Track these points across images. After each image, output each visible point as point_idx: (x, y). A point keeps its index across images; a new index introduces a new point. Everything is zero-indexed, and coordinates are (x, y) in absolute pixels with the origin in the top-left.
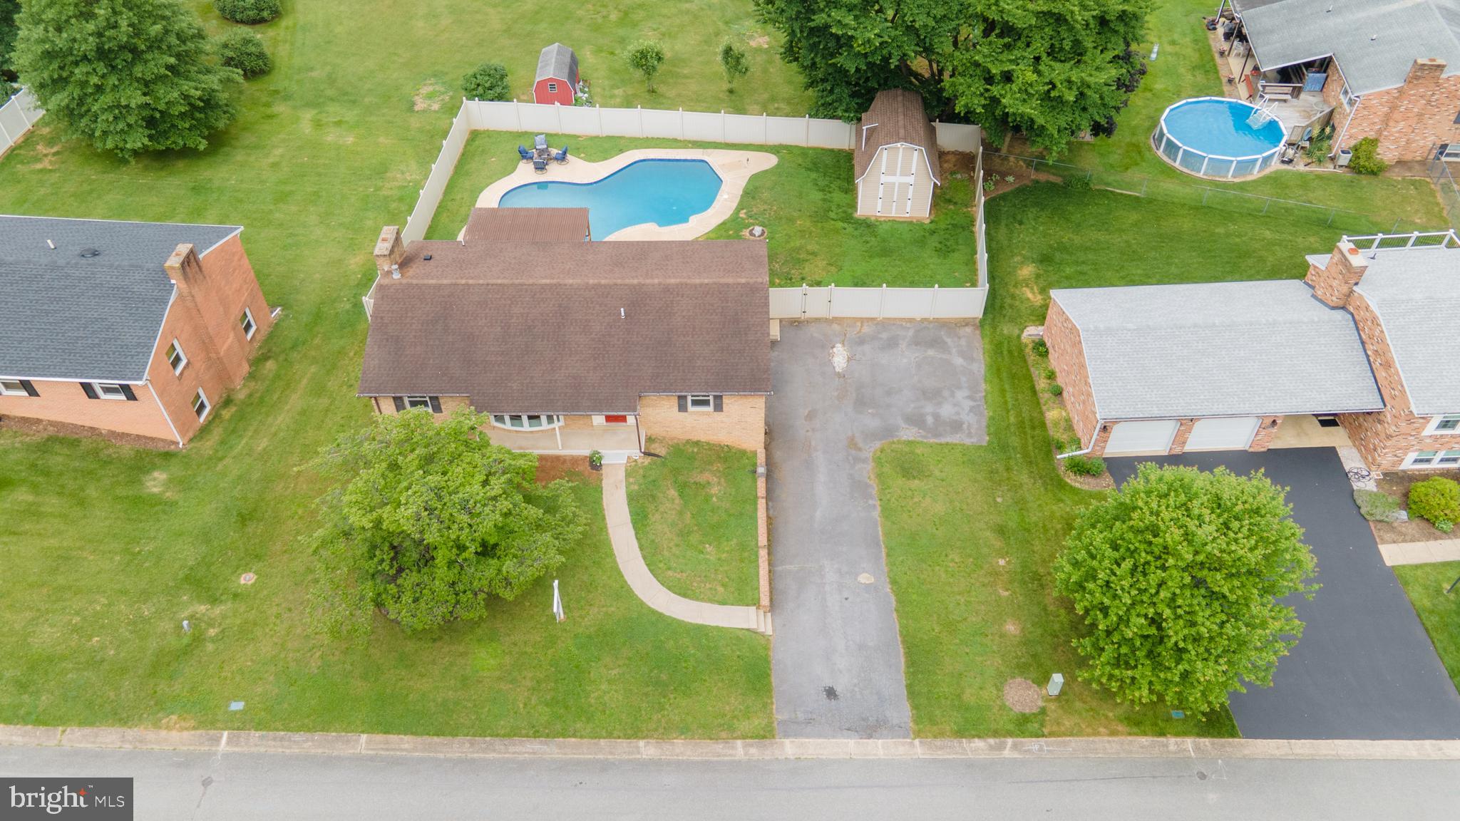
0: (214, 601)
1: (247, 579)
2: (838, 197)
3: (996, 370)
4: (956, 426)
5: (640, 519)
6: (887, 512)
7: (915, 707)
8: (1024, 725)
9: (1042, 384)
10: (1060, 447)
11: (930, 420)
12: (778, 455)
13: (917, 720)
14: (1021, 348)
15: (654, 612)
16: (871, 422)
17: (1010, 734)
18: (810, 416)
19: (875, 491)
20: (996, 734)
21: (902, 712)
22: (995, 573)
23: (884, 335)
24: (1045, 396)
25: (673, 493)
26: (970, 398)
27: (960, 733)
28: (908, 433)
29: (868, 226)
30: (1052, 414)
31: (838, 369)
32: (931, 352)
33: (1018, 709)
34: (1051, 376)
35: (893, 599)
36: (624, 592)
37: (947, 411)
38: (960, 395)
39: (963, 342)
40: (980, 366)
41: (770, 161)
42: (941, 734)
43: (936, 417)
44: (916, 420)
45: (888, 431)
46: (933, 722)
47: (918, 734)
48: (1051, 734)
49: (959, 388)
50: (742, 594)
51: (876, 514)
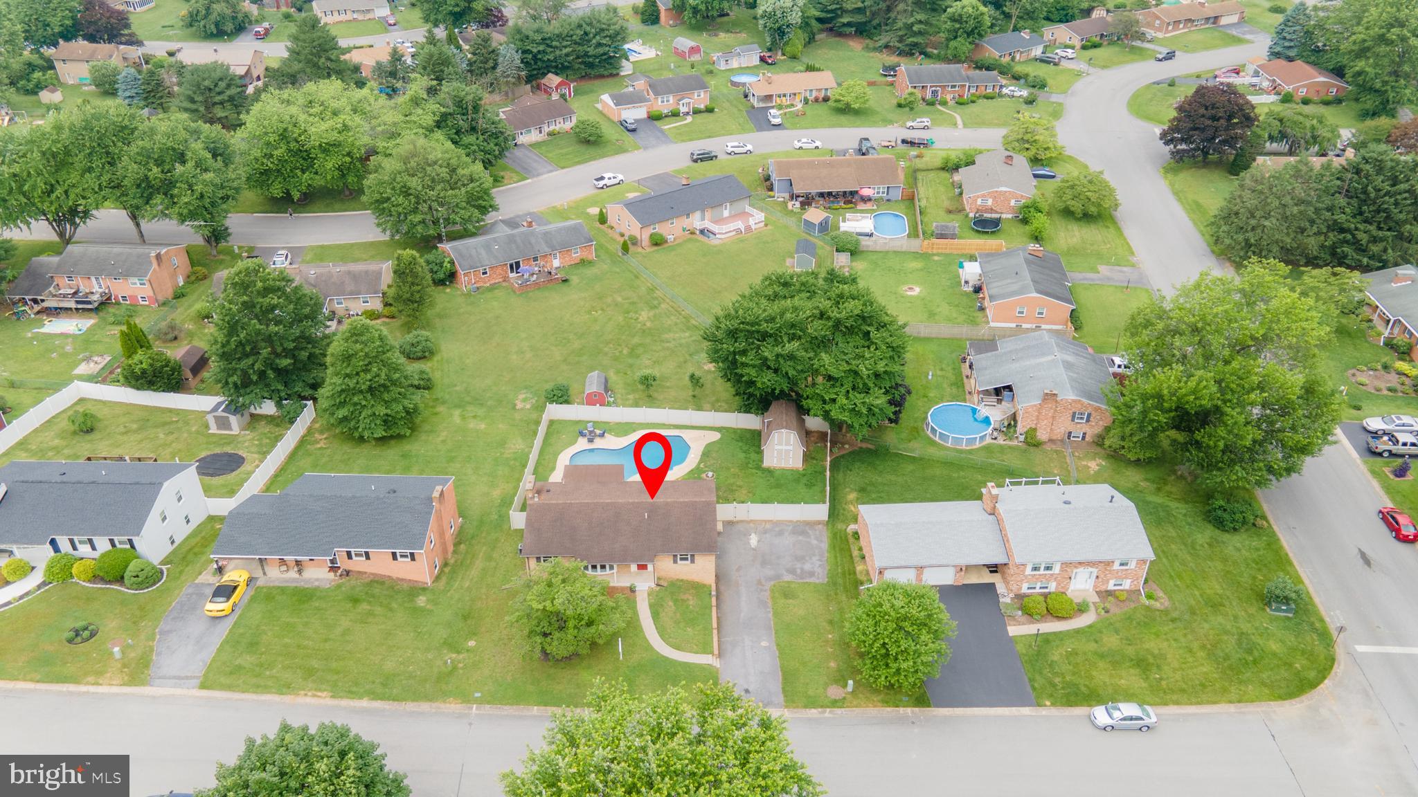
0: (459, 653)
1: (472, 643)
2: (753, 456)
3: (833, 547)
4: (812, 574)
5: (655, 616)
6: (776, 614)
7: (785, 696)
8: (835, 703)
9: (856, 553)
10: (862, 584)
11: (799, 571)
12: (722, 588)
13: (786, 702)
14: (846, 535)
15: (663, 656)
16: (769, 572)
17: (828, 707)
18: (738, 570)
19: (770, 604)
20: (822, 707)
21: (781, 698)
22: (827, 641)
23: (777, 529)
24: (857, 559)
25: (671, 603)
26: (820, 560)
27: (806, 707)
28: (788, 578)
29: (769, 471)
30: (859, 568)
31: (752, 546)
32: (800, 538)
33: (833, 697)
34: (860, 549)
35: (777, 652)
36: (649, 648)
37: (807, 567)
38: (815, 559)
39: (817, 532)
40: (825, 545)
41: (716, 436)
42: (797, 707)
43: (802, 569)
44: (792, 571)
45: (778, 577)
46: (793, 702)
47: (786, 707)
48: (848, 707)
49: (814, 555)
50: (705, 649)
51: (770, 615)
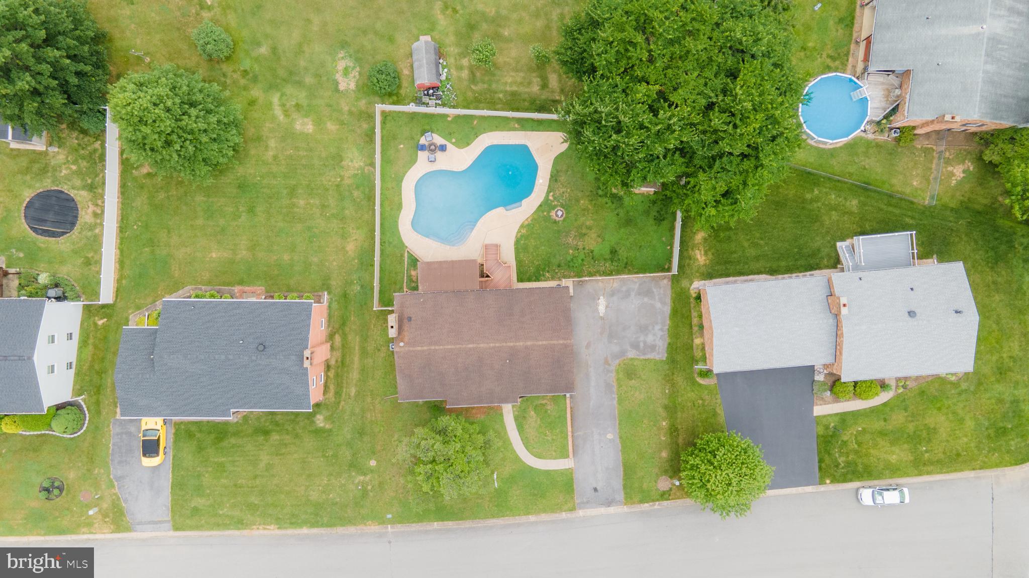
0: (365, 474)
1: (373, 463)
3: (675, 312)
4: (653, 348)
5: (520, 428)
6: (620, 401)
7: (625, 494)
8: (664, 496)
9: (695, 321)
10: (697, 362)
11: (642, 345)
13: (626, 498)
14: (689, 297)
15: (529, 466)
16: (616, 349)
17: (658, 500)
18: (588, 346)
19: (615, 389)
20: (653, 501)
21: (621, 496)
22: (659, 429)
23: (624, 289)
24: (695, 329)
25: (533, 413)
26: (661, 330)
27: (641, 502)
28: (632, 354)
30: (697, 341)
31: (601, 315)
32: (646, 300)
33: (662, 489)
34: (700, 316)
35: (620, 445)
36: (517, 459)
37: (650, 339)
38: (657, 327)
39: (662, 292)
42: (634, 503)
43: (645, 342)
44: (635, 346)
45: (623, 353)
46: (631, 498)
47: (625, 504)
48: (672, 499)
49: (657, 323)
50: (563, 454)
51: (615, 402)
